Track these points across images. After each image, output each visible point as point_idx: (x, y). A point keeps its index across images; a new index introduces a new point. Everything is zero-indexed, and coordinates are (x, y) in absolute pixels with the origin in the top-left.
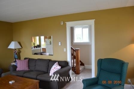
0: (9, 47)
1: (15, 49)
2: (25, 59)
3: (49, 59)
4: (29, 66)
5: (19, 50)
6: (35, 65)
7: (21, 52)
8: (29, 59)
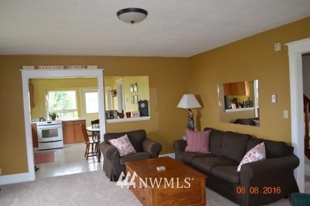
0: (179, 106)
1: (190, 110)
2: (206, 129)
3: (251, 134)
4: (209, 145)
5: (198, 112)
6: (221, 145)
7: (201, 115)
8: (212, 132)
